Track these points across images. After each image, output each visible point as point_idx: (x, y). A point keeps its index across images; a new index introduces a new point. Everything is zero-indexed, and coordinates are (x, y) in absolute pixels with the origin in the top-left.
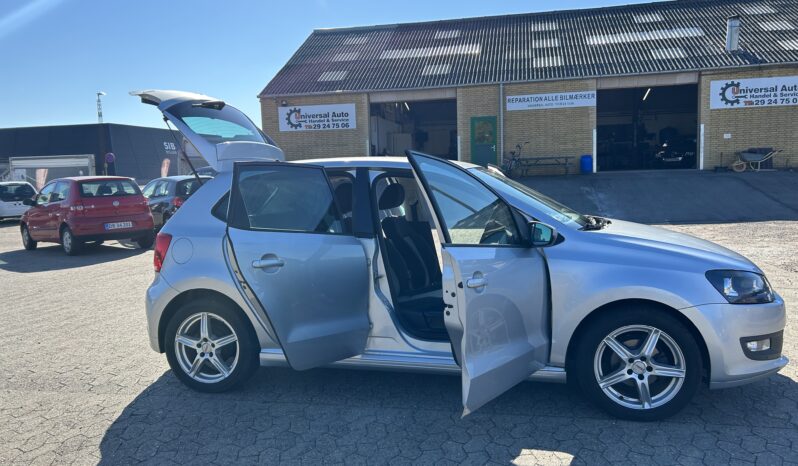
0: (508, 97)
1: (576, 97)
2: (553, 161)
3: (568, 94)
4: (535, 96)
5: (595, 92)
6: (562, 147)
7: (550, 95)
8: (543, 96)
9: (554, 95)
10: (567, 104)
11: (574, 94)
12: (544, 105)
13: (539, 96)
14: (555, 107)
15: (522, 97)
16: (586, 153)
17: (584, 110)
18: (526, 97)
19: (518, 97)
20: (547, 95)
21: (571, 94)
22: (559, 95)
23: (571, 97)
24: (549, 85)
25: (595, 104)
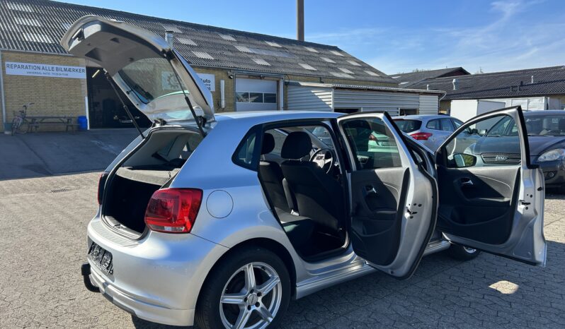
0: (6, 63)
1: (70, 70)
2: (58, 120)
3: (63, 67)
4: (33, 65)
5: (85, 68)
6: (60, 109)
7: (48, 66)
8: (41, 66)
9: (51, 66)
10: (62, 75)
11: (68, 67)
12: (41, 73)
13: (37, 65)
14: (51, 76)
15: (20, 64)
16: (81, 115)
17: (77, 81)
18: (25, 64)
19: (17, 64)
20: (44, 66)
21: (66, 67)
22: (55, 66)
23: (65, 70)
24: (45, 58)
25: (86, 78)
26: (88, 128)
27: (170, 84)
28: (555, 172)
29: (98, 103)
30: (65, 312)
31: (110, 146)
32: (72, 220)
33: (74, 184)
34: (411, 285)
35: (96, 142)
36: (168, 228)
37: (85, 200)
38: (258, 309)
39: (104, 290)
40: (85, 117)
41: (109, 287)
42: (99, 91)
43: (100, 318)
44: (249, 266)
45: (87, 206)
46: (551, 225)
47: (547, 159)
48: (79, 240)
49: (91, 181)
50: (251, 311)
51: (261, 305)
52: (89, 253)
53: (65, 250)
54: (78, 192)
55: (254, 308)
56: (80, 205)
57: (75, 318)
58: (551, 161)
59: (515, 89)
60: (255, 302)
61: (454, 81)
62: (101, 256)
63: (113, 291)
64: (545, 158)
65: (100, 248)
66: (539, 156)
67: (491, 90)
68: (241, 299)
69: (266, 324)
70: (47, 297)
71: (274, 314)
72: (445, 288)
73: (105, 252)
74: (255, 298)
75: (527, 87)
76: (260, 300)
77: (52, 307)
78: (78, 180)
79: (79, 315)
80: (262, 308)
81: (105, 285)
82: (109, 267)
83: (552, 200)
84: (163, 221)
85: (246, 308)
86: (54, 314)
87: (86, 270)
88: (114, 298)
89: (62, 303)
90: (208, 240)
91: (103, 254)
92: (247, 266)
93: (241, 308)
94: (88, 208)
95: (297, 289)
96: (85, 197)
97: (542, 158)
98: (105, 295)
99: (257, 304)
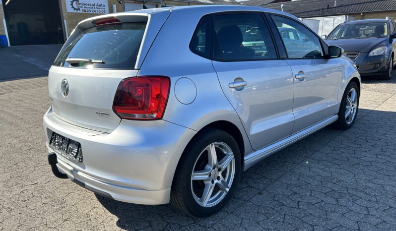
26: (9, 45)
27: (73, 7)
28: (380, 64)
29: (13, 26)
30: (31, 196)
31: (30, 58)
32: (13, 117)
33: (6, 89)
34: (316, 151)
35: (18, 56)
36: (137, 116)
37: (19, 101)
38: (219, 182)
39: (73, 176)
40: (5, 36)
41: (79, 173)
42: (13, 16)
43: (67, 198)
44: (212, 145)
45: (23, 105)
46: (388, 101)
47: (375, 54)
48: (25, 133)
49: (19, 86)
50: (214, 185)
51: (222, 178)
52: (50, 143)
53: (14, 142)
54: (12, 95)
55: (216, 181)
56: (16, 105)
57: (43, 201)
58: (377, 56)
59: (323, 11)
60: (216, 177)
61: (282, 5)
62: (65, 146)
63: (84, 177)
64: (374, 53)
65: (63, 138)
66: (369, 52)
67: (308, 12)
68: (207, 175)
69: (224, 194)
70: (10, 184)
71: (230, 185)
72: (343, 152)
73: (70, 141)
74: (217, 172)
75: (332, 9)
76: (220, 174)
77: (18, 192)
78: (9, 86)
79: (46, 198)
80: (222, 181)
81: (74, 171)
82: (77, 155)
83: (377, 85)
84: (132, 109)
85: (210, 182)
86: (21, 199)
87: (53, 159)
88: (86, 183)
89: (26, 188)
90: (179, 125)
91: (67, 144)
92: (210, 146)
93: (206, 183)
94: (23, 107)
95: (245, 162)
96: (19, 99)
97: (371, 54)
98: (75, 181)
99: (218, 178)
